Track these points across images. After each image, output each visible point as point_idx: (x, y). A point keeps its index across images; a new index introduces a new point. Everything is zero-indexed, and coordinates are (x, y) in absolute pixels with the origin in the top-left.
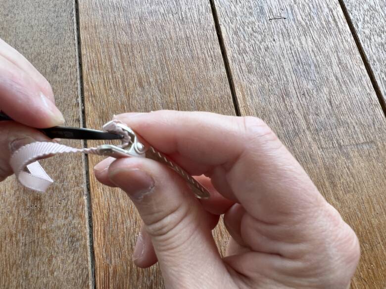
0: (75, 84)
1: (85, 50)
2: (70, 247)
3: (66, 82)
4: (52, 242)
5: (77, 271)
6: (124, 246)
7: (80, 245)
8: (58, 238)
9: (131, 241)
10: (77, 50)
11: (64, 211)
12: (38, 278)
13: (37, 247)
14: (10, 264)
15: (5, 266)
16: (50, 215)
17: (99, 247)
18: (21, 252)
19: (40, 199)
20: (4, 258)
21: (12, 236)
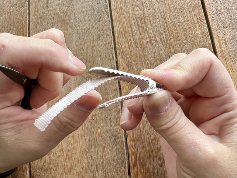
0: (111, 46)
1: (115, 23)
2: (114, 142)
3: (105, 45)
4: (104, 139)
5: (119, 155)
6: (144, 141)
7: (120, 141)
8: (107, 137)
9: (149, 139)
10: (110, 24)
11: (110, 122)
12: (98, 159)
13: (96, 142)
14: (82, 151)
15: (80, 152)
16: (102, 124)
17: (130, 141)
18: (87, 144)
19: (96, 116)
20: (79, 148)
21: (82, 136)
